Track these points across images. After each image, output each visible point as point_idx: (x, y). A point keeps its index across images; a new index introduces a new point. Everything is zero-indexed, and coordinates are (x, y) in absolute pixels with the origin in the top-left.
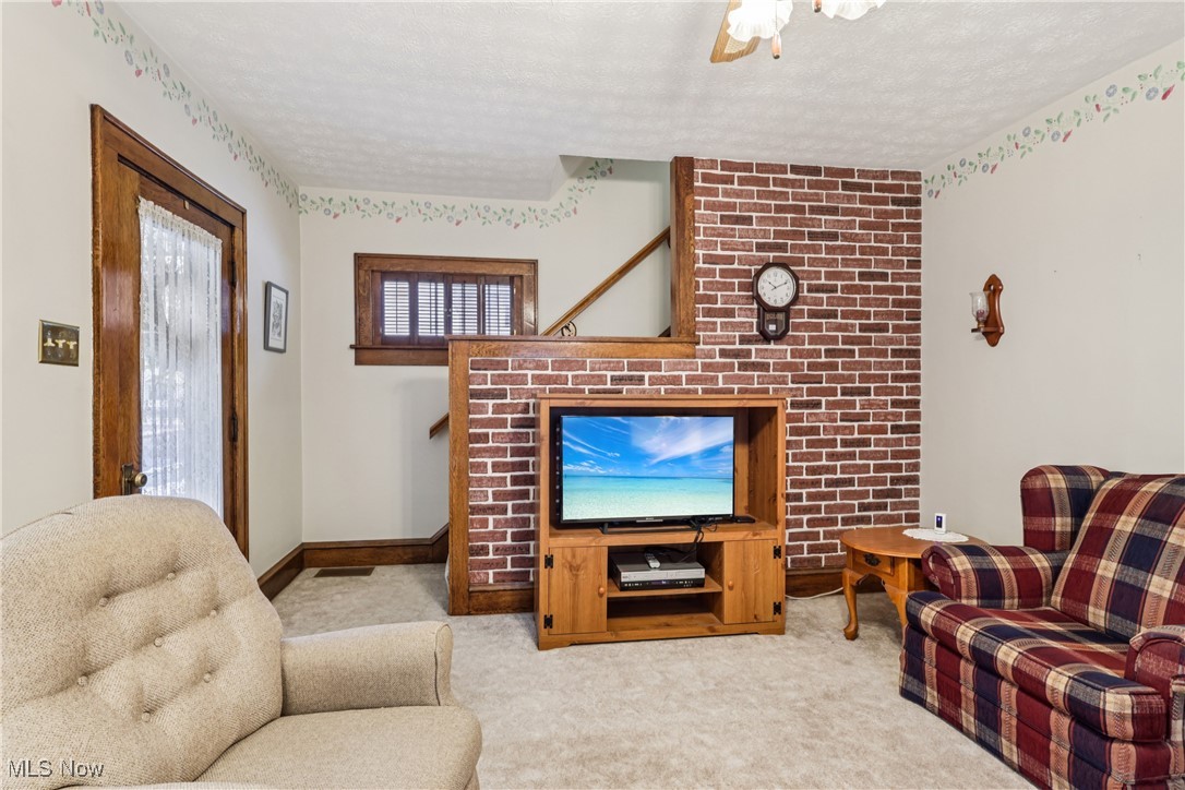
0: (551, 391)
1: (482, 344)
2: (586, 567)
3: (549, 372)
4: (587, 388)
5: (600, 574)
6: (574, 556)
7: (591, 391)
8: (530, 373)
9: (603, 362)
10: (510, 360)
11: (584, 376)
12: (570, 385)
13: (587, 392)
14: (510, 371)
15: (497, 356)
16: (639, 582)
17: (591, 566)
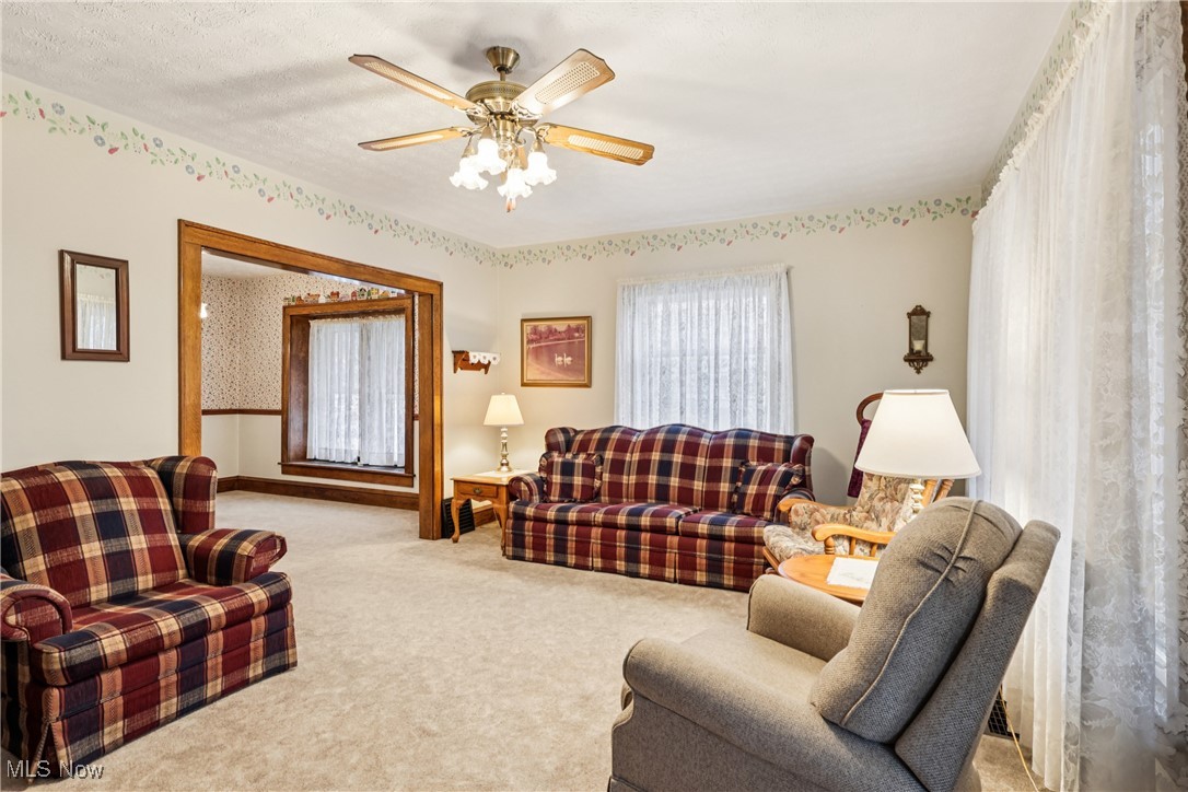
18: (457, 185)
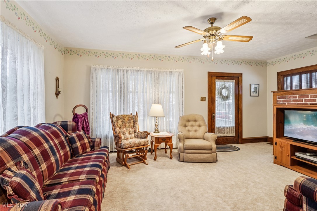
0: (298, 104)
1: (280, 93)
2: (284, 148)
3: (297, 99)
4: (309, 103)
5: (288, 150)
6: (281, 144)
7: (310, 104)
8: (292, 99)
9: (315, 95)
10: (287, 96)
11: (308, 99)
12: (304, 102)
13: (309, 104)
14: (287, 99)
15: (283, 95)
16: (301, 157)
17: (286, 148)
18: (203, 55)
